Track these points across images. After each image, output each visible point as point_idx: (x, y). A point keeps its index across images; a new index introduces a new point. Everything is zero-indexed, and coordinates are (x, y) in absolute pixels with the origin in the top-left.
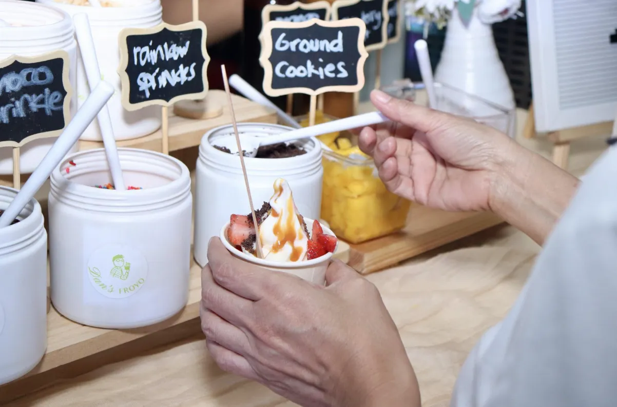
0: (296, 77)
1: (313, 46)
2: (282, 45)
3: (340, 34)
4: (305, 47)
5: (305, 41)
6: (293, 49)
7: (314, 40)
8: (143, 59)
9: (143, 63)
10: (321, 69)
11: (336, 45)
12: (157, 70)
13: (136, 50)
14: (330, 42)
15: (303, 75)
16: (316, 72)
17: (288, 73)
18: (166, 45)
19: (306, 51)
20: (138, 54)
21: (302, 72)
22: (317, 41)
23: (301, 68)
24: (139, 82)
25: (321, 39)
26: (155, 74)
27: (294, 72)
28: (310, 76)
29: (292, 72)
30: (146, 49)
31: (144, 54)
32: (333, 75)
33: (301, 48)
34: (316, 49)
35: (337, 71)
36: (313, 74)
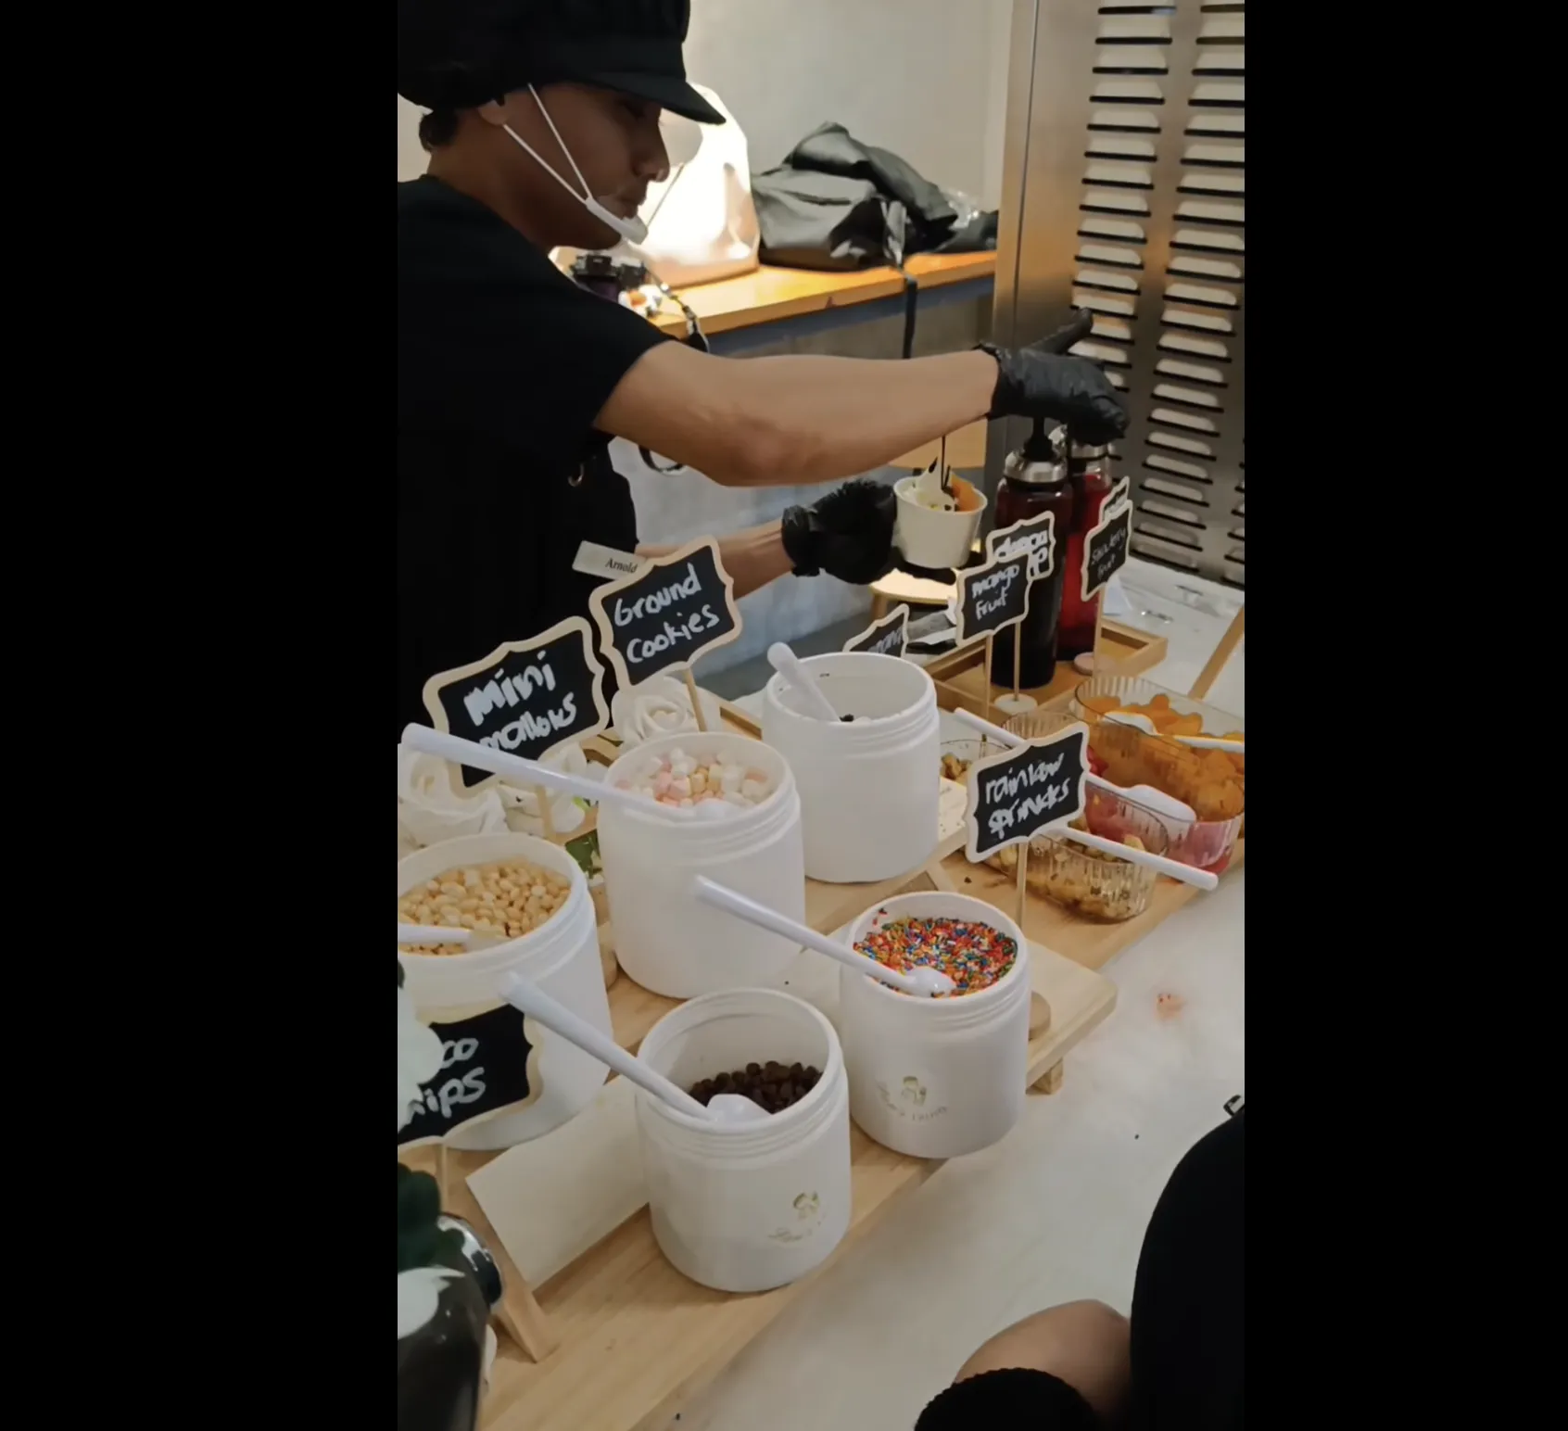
0: (658, 653)
1: (662, 599)
2: (624, 616)
3: (691, 567)
4: (654, 605)
5: (651, 598)
6: (639, 615)
7: (662, 591)
8: (998, 792)
9: (997, 798)
10: (684, 628)
11: (691, 585)
12: (1016, 802)
13: (989, 786)
14: (682, 584)
15: (665, 646)
16: (679, 634)
17: (646, 654)
18: (1031, 768)
19: (656, 611)
20: (992, 789)
21: (662, 642)
22: (665, 590)
23: (660, 637)
24: (991, 823)
25: (669, 585)
26: (1013, 807)
27: (653, 647)
28: (673, 643)
29: (649, 649)
30: (1004, 780)
31: (1000, 787)
32: (701, 629)
33: (649, 609)
34: (667, 602)
35: (704, 621)
36: (677, 638)
